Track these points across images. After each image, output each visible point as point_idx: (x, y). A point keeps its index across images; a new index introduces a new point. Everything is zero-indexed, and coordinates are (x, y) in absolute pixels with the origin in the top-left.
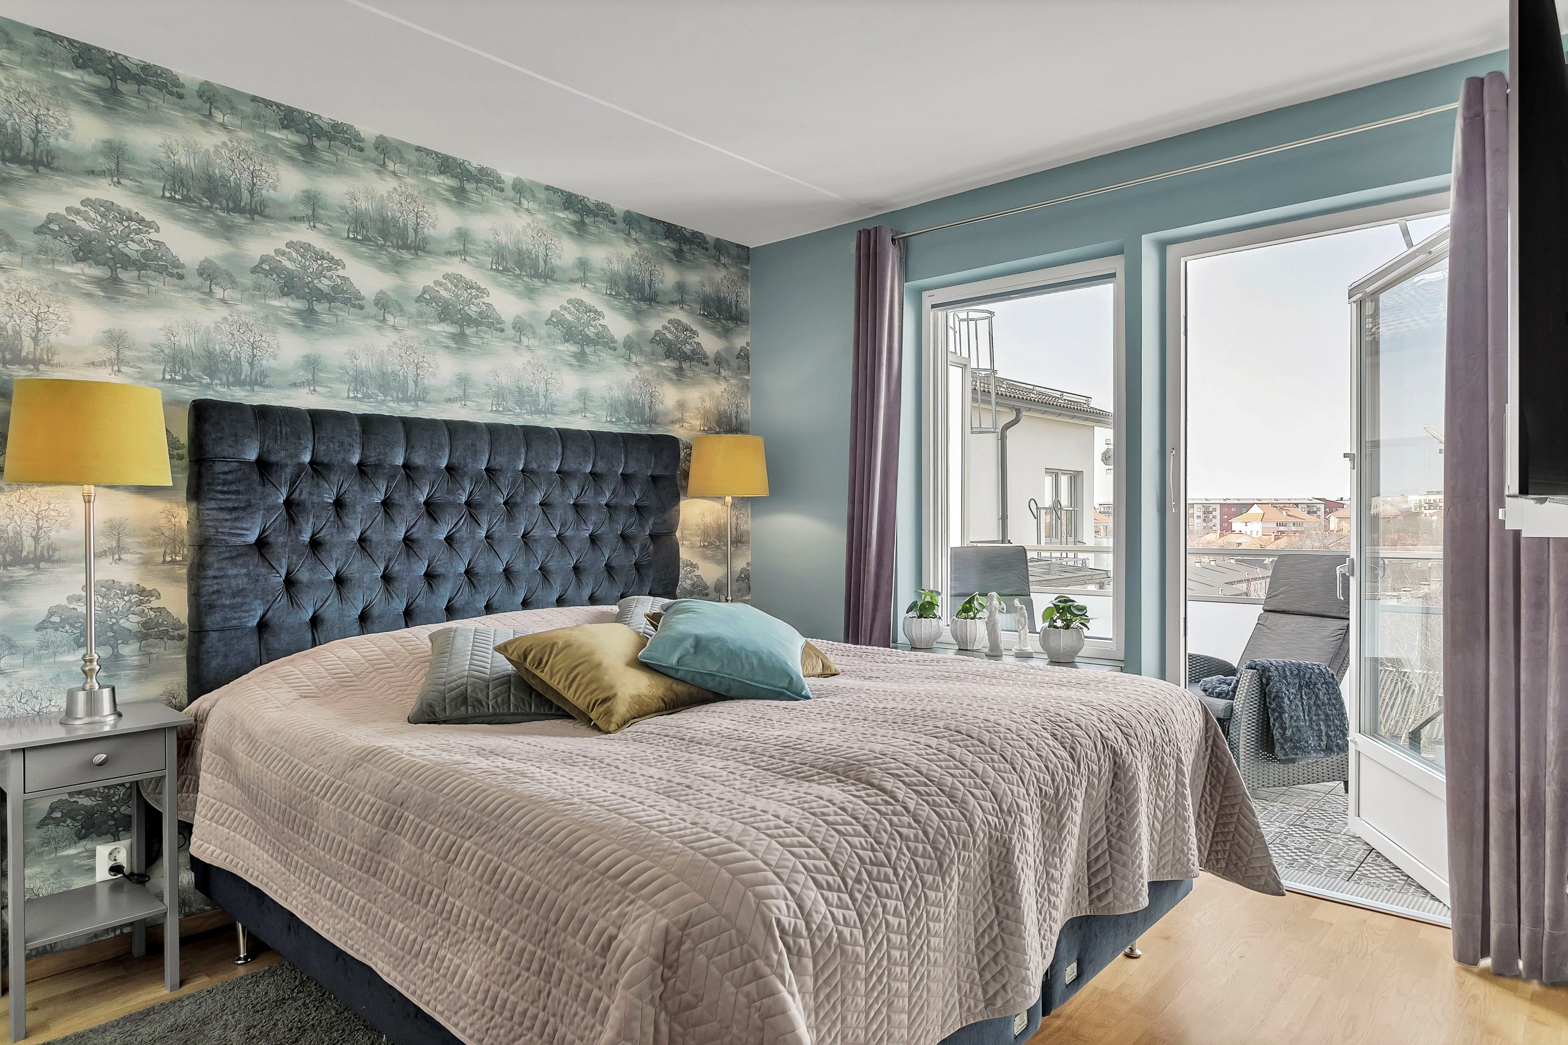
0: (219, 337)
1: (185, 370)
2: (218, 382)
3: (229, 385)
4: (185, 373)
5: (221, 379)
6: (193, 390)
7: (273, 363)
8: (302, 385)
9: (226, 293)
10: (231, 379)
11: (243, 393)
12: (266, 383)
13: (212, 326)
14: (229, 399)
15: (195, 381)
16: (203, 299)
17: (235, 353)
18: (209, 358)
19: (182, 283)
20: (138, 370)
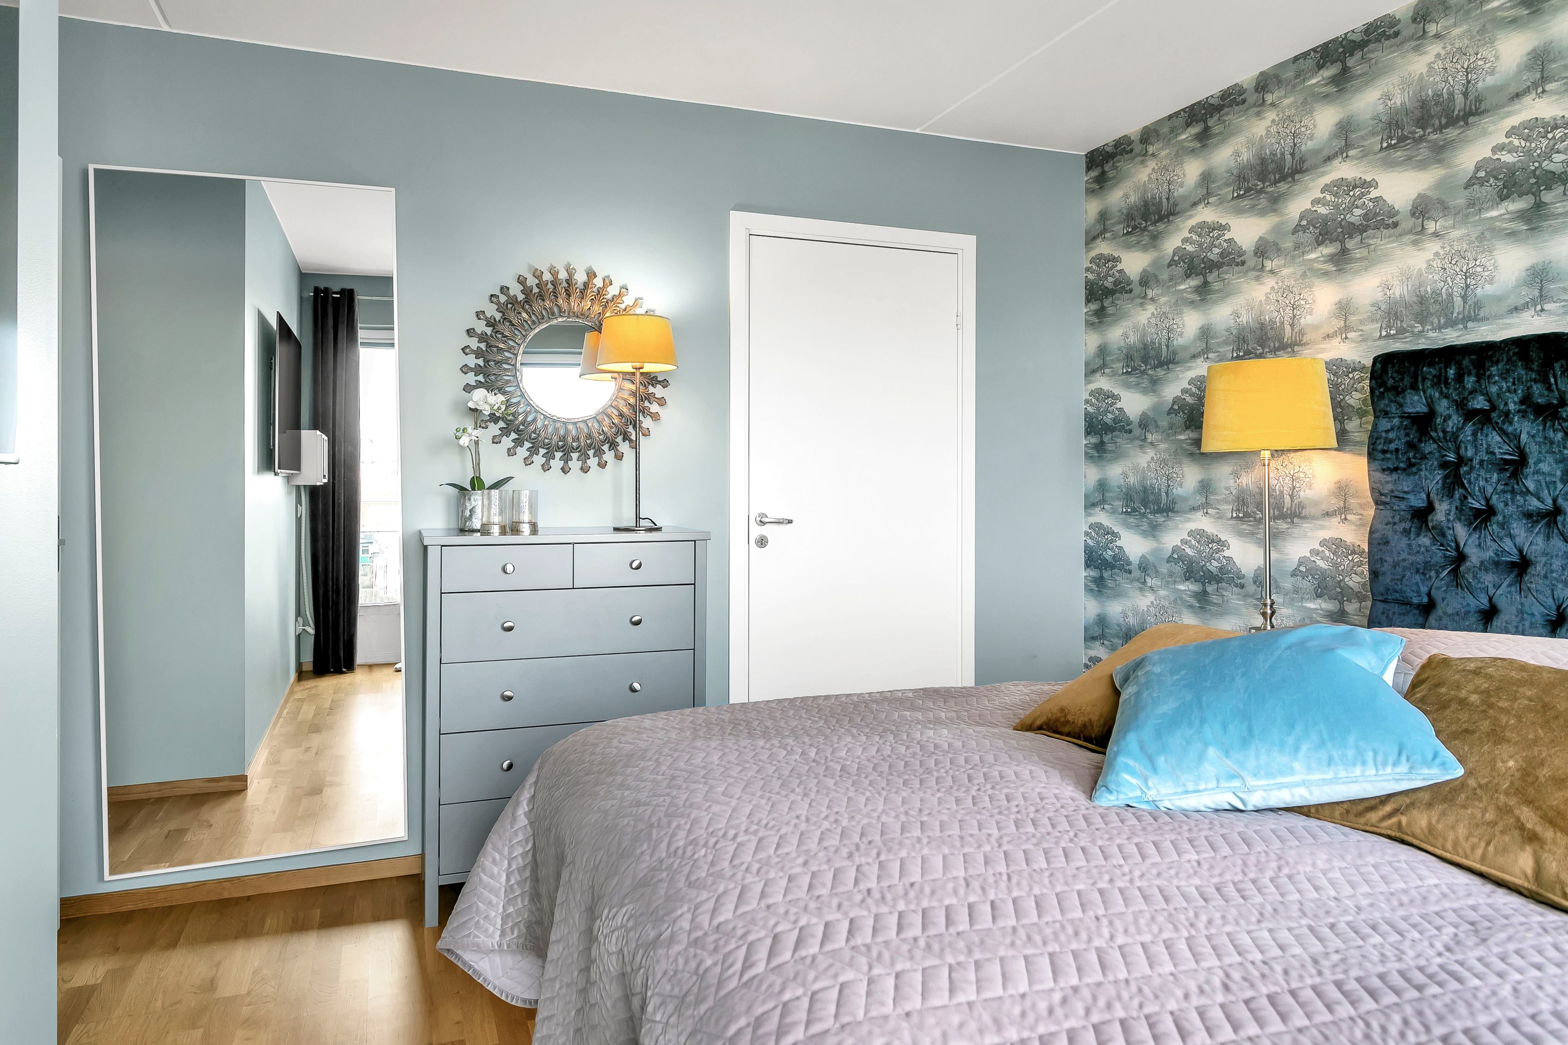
0: (1431, 276)
1: (1399, 322)
2: (1429, 327)
3: (1440, 328)
4: (1399, 325)
5: (1432, 323)
6: (1406, 342)
7: (1489, 289)
8: (1525, 307)
9: (1438, 224)
10: (1442, 321)
11: (1455, 334)
12: (1482, 315)
13: (1424, 266)
14: (1441, 344)
15: (1408, 331)
16: (1416, 240)
17: (1447, 290)
18: (1421, 303)
19: (1397, 231)
20: (1360, 333)
